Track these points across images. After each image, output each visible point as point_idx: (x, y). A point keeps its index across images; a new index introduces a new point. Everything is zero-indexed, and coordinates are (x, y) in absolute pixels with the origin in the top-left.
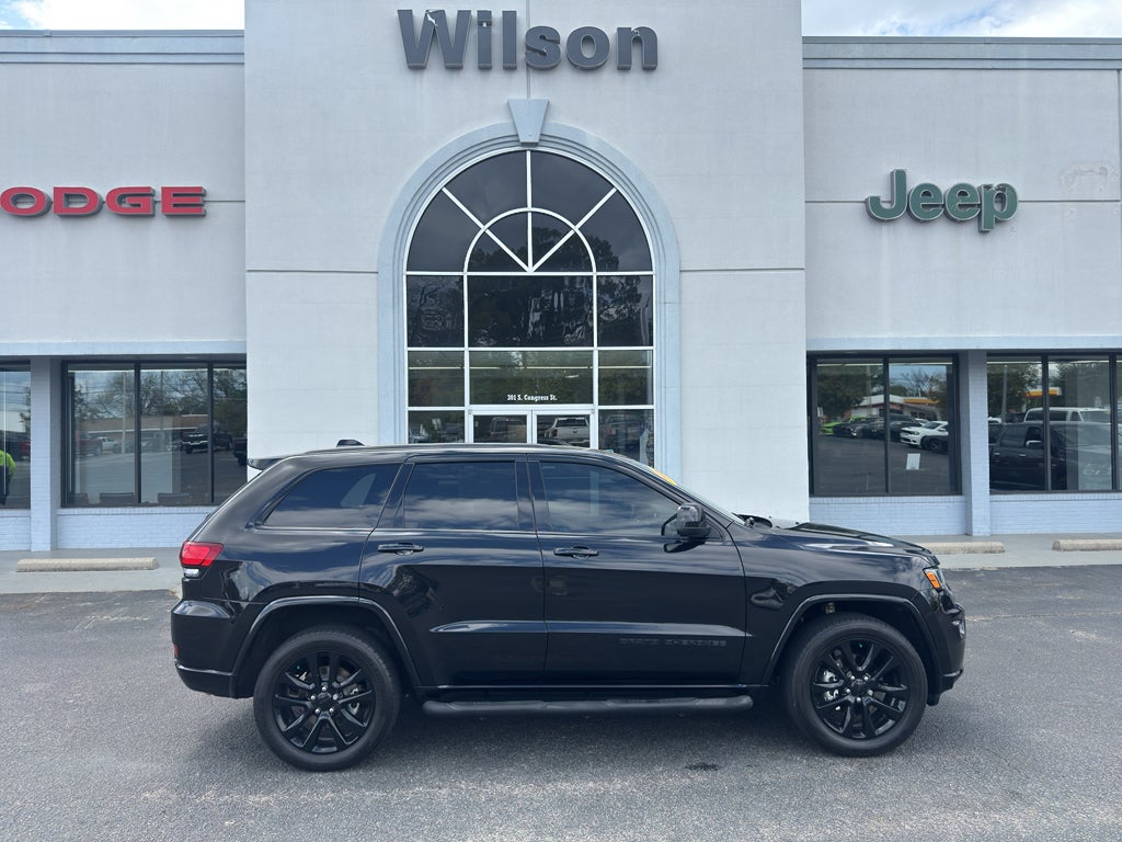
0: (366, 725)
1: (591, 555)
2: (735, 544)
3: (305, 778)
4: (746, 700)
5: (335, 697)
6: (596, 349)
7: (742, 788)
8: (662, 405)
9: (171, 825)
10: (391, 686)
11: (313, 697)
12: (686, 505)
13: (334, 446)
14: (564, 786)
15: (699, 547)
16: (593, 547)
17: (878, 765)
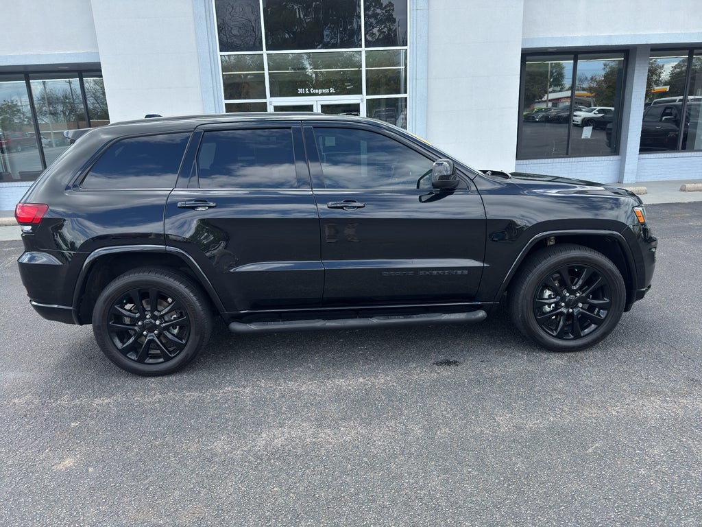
0: (184, 342)
1: (358, 207)
2: (479, 192)
3: (142, 382)
4: (481, 314)
5: (158, 322)
6: (363, 49)
7: (479, 381)
8: (413, 95)
9: (28, 427)
10: (202, 313)
11: (140, 323)
12: (439, 161)
13: (143, 118)
14: (341, 382)
15: (449, 197)
16: (360, 201)
17: (582, 359)
